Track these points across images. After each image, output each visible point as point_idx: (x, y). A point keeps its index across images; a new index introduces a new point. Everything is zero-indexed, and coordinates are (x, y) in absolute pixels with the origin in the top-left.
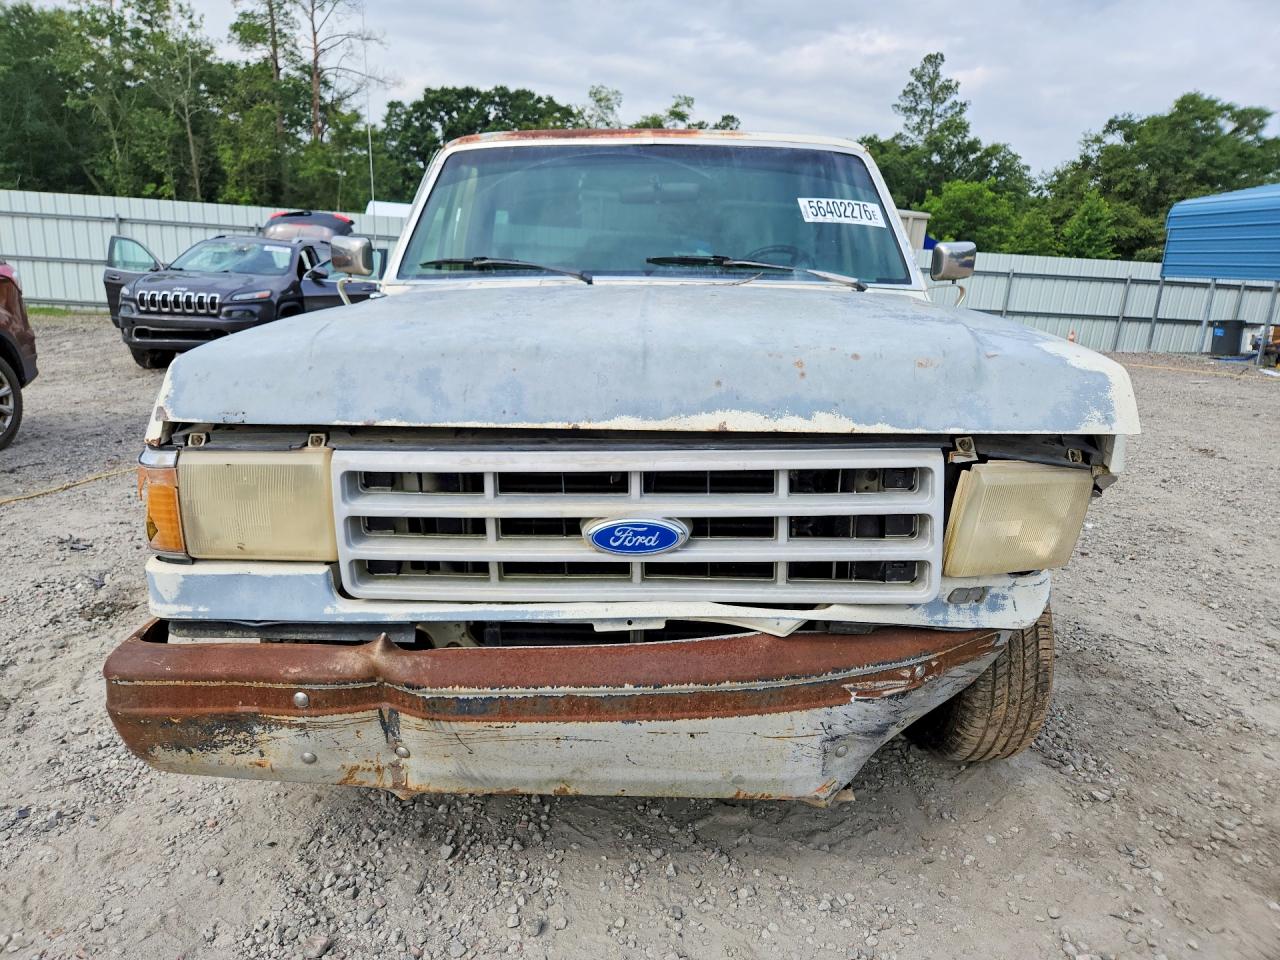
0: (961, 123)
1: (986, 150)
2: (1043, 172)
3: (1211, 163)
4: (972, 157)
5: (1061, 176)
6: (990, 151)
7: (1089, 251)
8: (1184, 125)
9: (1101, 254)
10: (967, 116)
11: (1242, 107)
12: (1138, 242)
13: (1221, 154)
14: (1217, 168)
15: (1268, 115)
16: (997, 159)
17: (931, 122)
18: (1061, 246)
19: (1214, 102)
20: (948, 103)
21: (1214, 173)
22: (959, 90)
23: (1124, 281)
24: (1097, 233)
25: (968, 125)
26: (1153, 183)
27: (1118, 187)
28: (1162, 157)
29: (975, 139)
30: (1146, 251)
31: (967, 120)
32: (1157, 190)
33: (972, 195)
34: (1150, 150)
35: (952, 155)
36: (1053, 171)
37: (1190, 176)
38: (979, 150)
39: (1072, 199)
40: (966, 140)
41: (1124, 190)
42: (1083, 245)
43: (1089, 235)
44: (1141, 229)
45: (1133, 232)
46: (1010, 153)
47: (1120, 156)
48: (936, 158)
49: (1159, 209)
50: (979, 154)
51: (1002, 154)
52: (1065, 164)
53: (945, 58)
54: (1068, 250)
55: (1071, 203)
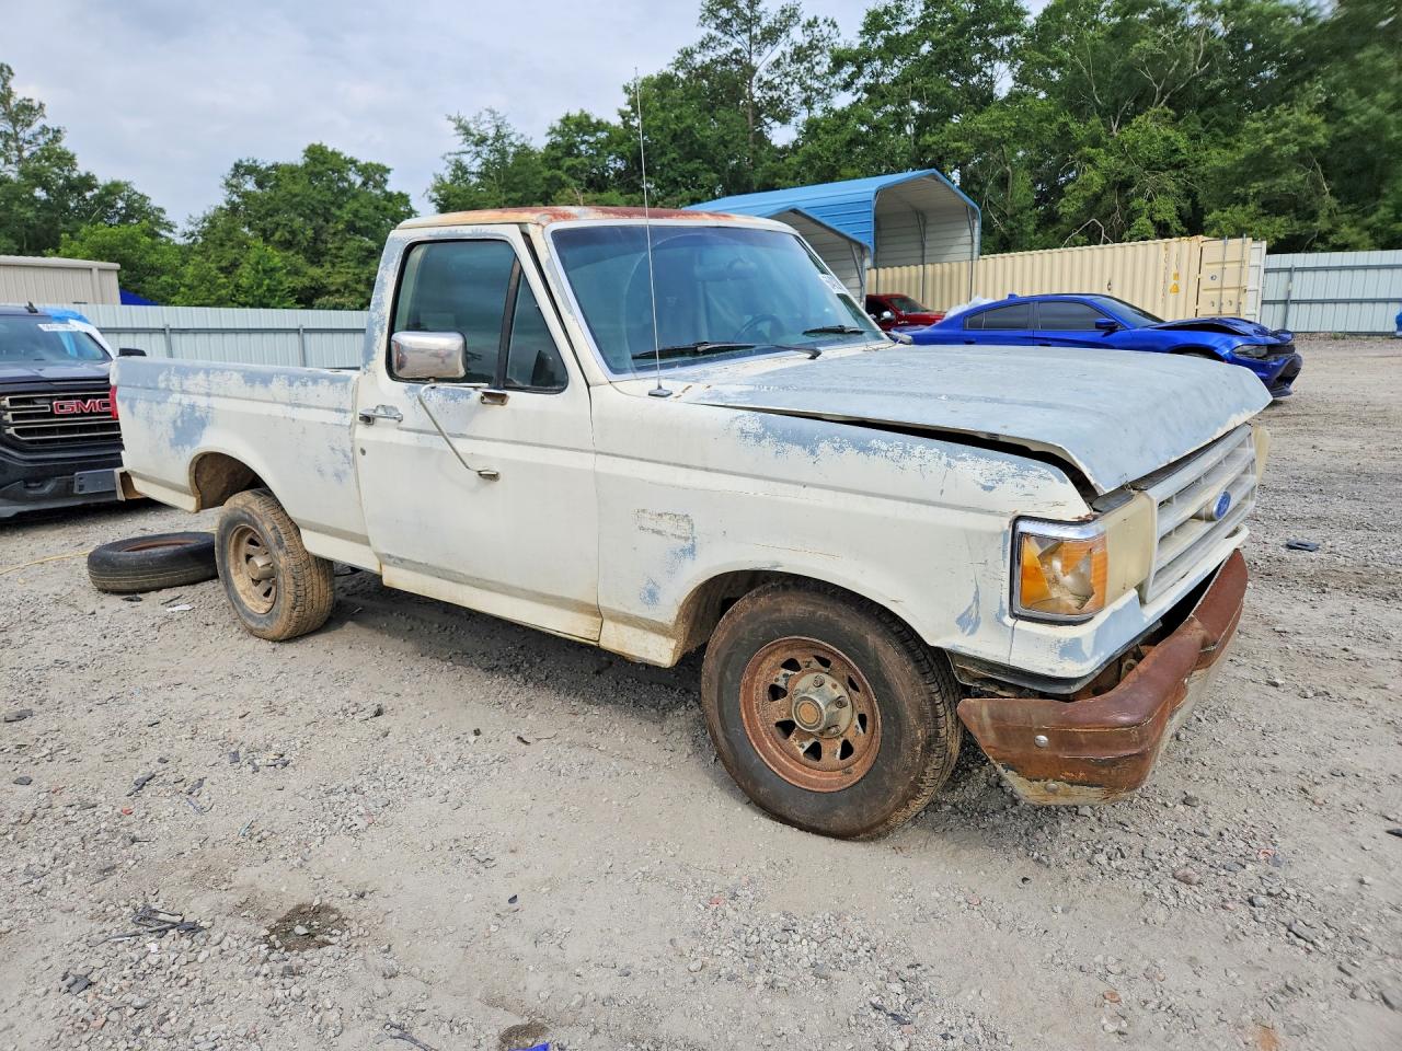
0: (63, 153)
1: (106, 188)
2: (191, 217)
3: (356, 213)
4: (88, 195)
5: (212, 222)
6: (111, 188)
7: (273, 302)
8: (318, 176)
9: (285, 305)
10: (66, 144)
11: (363, 162)
12: (313, 291)
13: (362, 206)
14: (361, 219)
15: (388, 171)
16: (122, 199)
17: (20, 149)
18: (242, 299)
19: (340, 154)
20: (36, 127)
21: (362, 224)
22: (46, 112)
23: (297, 331)
24: (275, 283)
25: (73, 156)
26: (310, 233)
27: (277, 235)
28: (311, 207)
29: (88, 174)
30: (324, 300)
31: (71, 150)
32: (315, 240)
33: (125, 240)
34: (298, 199)
35: (61, 191)
36: (201, 216)
37: (341, 227)
38: (96, 187)
39: (233, 248)
40: (75, 175)
41: (283, 239)
42: (265, 297)
43: (268, 285)
44: (312, 279)
45: (307, 282)
46: (135, 193)
47: (268, 204)
48: (40, 193)
49: (322, 259)
50: (96, 191)
51: (126, 193)
52: (213, 209)
53: (14, 71)
54: (251, 302)
55: (234, 251)
